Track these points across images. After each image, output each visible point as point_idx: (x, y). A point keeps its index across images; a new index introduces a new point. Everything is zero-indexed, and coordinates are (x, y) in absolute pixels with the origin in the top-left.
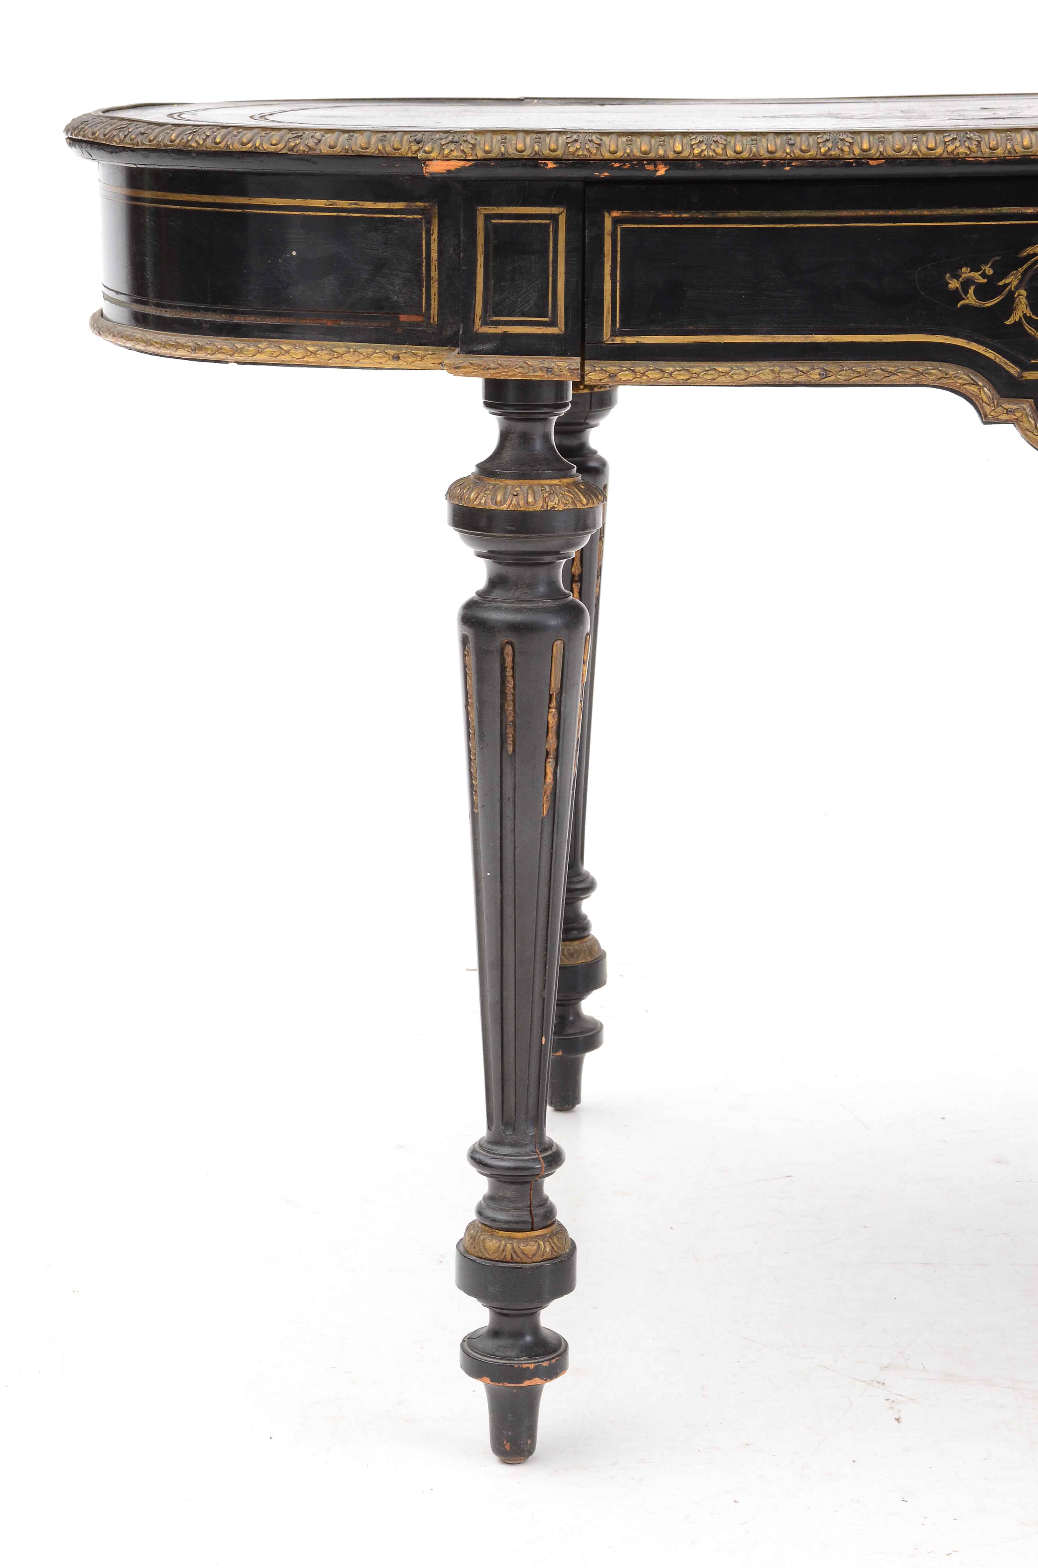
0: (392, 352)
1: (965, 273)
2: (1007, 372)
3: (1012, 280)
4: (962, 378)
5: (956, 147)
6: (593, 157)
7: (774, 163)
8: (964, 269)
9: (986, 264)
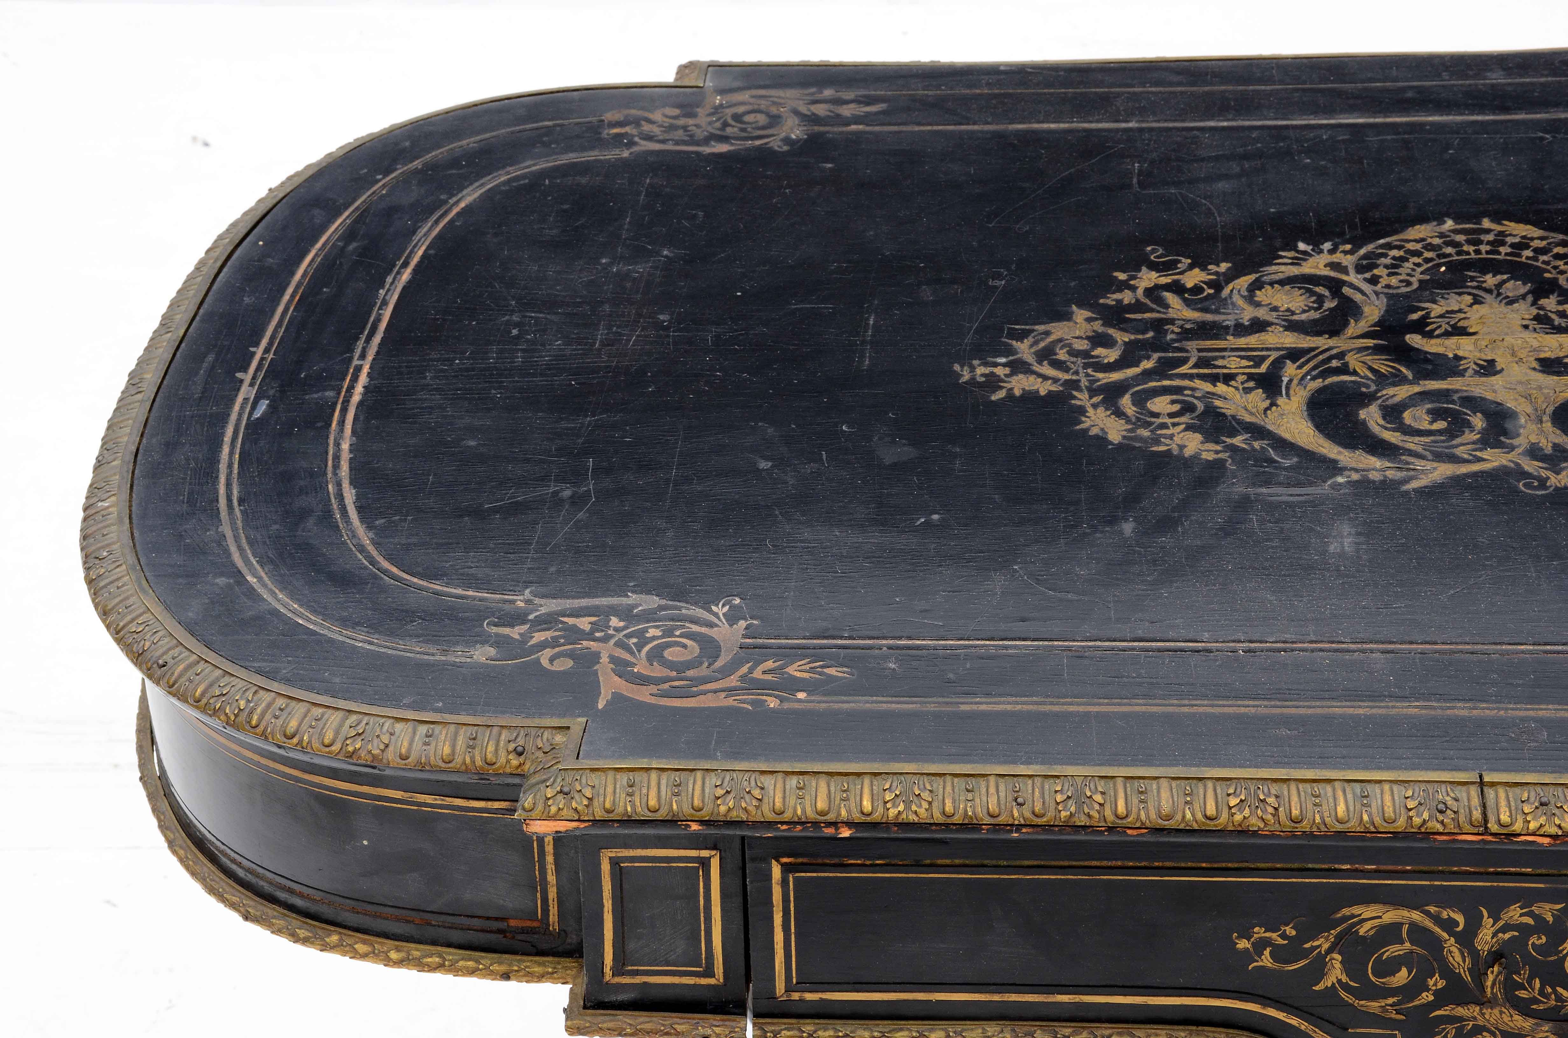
0: (500, 969)
1: (1258, 933)
3: (1323, 943)
5: (1245, 818)
6: (751, 818)
7: (998, 828)
8: (1256, 929)
9: (1287, 925)
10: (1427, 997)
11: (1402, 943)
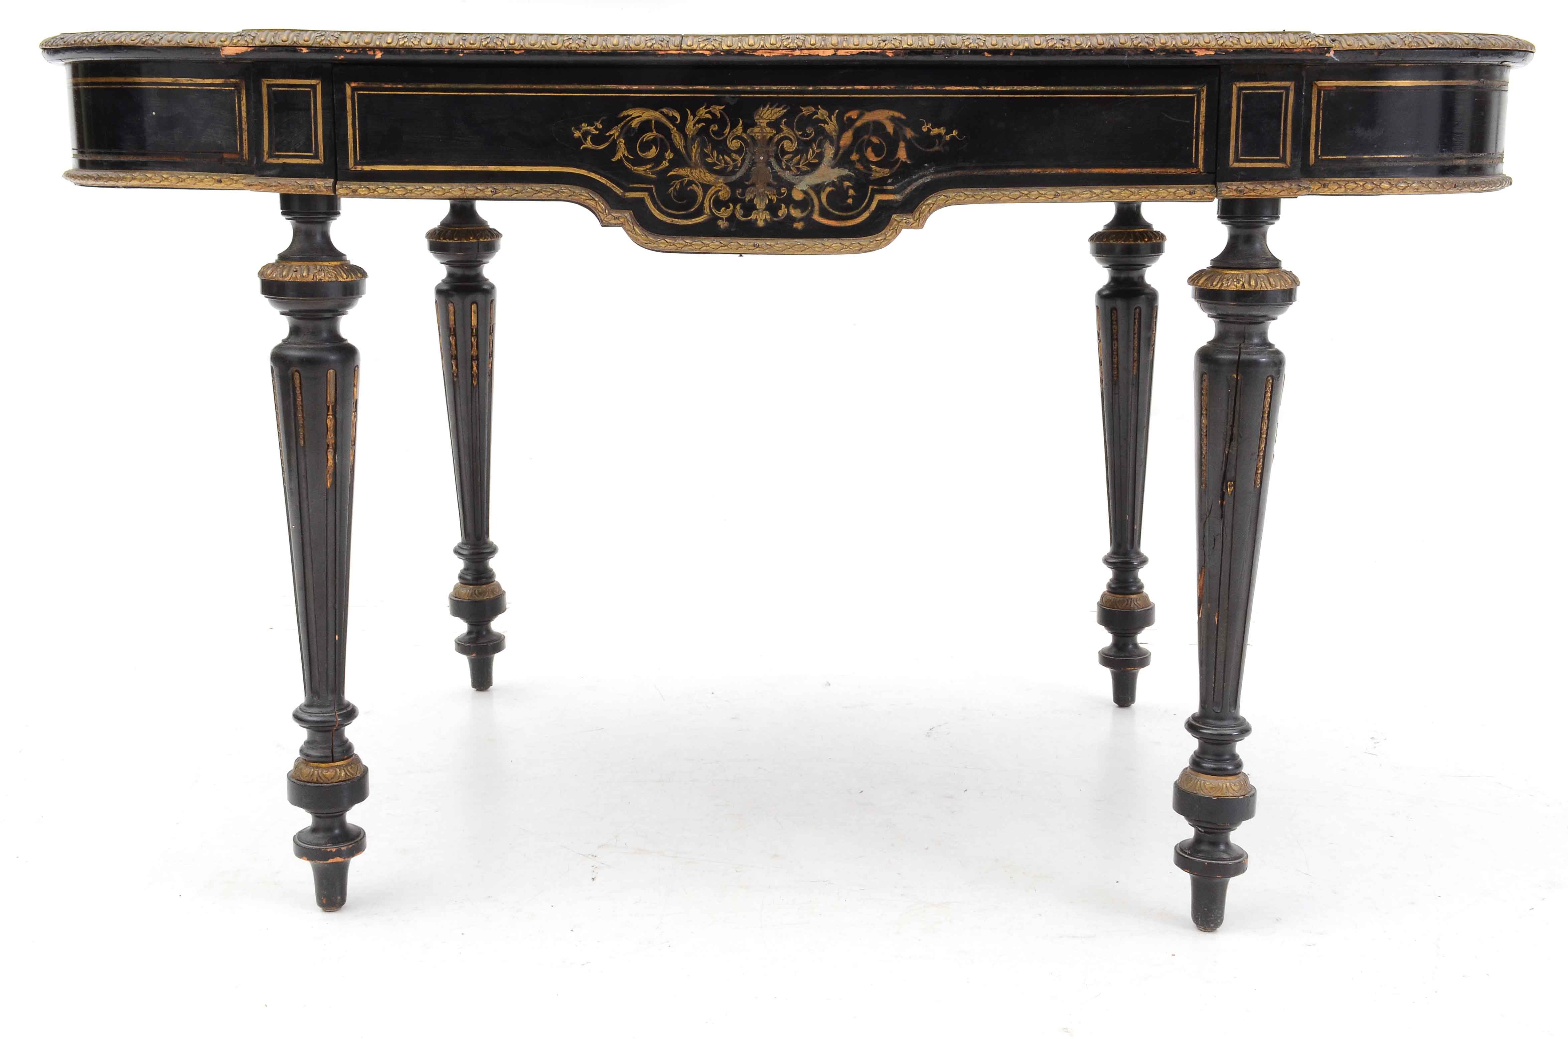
0: (217, 178)
1: (584, 127)
2: (615, 192)
3: (615, 132)
4: (584, 196)
5: (570, 44)
6: (332, 46)
7: (452, 51)
8: (583, 124)
9: (597, 122)
10: (665, 164)
11: (652, 131)
